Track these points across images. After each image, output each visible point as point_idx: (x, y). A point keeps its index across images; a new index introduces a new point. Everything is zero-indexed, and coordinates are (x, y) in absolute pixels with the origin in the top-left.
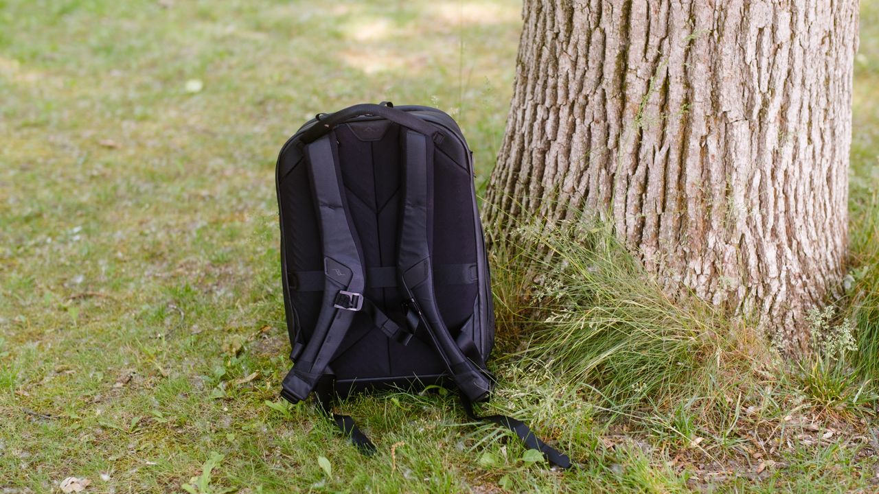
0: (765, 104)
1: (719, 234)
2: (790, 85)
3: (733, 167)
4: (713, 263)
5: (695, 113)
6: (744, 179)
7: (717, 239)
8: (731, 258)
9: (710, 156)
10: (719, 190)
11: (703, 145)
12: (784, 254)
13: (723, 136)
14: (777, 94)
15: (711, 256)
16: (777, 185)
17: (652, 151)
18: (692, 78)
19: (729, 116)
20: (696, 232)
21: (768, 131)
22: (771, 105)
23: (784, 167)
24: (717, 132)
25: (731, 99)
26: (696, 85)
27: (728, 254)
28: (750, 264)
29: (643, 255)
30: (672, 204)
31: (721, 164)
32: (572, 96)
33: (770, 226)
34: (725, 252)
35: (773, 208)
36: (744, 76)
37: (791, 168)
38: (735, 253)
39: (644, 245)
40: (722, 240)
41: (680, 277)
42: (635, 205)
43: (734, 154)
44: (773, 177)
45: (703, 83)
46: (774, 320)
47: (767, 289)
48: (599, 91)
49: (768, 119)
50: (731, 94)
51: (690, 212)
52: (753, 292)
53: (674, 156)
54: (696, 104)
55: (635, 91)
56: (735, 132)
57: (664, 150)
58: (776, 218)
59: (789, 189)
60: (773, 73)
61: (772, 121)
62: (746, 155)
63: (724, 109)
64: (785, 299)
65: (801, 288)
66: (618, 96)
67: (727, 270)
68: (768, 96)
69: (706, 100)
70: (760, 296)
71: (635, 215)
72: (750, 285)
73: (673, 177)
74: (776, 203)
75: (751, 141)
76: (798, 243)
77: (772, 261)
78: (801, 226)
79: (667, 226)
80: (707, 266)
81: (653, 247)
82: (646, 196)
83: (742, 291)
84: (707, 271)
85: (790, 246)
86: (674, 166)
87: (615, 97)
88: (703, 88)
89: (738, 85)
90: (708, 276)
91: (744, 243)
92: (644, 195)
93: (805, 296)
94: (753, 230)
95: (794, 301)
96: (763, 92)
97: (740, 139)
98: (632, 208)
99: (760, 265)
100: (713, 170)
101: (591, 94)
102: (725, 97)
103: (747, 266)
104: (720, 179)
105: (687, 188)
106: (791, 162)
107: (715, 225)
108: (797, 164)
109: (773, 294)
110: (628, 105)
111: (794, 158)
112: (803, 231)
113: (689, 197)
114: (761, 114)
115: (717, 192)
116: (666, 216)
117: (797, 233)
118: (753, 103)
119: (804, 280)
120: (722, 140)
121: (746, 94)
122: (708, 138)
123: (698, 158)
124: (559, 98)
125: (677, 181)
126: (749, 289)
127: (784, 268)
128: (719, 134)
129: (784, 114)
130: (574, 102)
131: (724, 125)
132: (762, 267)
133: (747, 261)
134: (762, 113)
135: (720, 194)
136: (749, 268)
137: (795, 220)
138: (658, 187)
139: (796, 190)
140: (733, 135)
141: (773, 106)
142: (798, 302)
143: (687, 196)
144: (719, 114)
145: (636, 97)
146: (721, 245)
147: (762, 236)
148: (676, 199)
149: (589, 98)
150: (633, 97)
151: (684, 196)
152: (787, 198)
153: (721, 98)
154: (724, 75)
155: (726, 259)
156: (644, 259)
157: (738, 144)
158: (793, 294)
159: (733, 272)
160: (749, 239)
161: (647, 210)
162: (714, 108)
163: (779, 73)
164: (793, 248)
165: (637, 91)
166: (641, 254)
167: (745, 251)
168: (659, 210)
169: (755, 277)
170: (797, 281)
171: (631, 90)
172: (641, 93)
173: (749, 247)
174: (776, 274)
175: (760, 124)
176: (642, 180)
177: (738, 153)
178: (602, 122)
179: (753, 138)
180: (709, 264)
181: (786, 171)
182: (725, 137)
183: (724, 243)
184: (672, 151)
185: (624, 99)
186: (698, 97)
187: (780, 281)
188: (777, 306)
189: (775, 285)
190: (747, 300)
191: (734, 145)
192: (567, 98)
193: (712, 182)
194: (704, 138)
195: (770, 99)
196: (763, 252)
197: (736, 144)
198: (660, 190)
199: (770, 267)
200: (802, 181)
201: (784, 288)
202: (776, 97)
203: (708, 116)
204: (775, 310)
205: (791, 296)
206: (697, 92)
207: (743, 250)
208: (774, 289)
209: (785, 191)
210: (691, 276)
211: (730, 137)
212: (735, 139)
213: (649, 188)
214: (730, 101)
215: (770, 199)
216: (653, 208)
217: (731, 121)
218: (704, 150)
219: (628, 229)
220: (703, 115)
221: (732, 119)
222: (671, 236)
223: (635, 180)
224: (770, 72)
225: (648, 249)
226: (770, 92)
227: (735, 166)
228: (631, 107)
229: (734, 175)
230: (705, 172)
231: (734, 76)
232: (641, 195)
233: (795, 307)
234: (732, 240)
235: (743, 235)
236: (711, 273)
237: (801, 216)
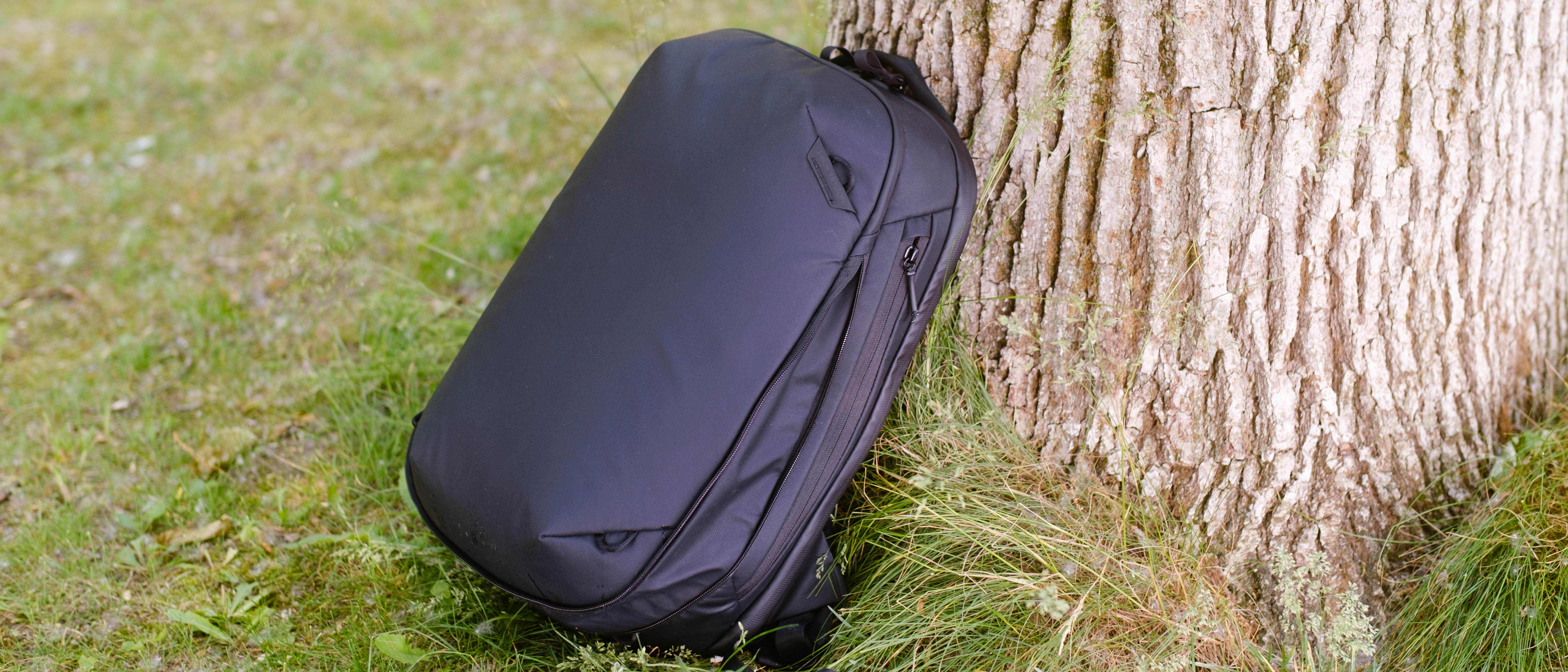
0: (1284, 76)
1: (1167, 346)
2: (1350, 38)
3: (1201, 206)
4: (1151, 406)
5: (1122, 85)
6: (1225, 234)
7: (1162, 355)
8: (1186, 400)
9: (1152, 179)
10: (1168, 254)
11: (1140, 153)
12: (1318, 399)
13: (1184, 138)
14: (1313, 57)
15: (1145, 391)
16: (1309, 252)
17: (1032, 155)
18: (1119, 9)
19: (1194, 96)
20: (1116, 336)
21: (1287, 137)
22: (1297, 80)
23: (1327, 212)
24: (1169, 129)
25: (1201, 63)
26: (1126, 24)
27: (1181, 391)
28: (1230, 416)
29: (1008, 371)
30: (1069, 273)
31: (1176, 198)
32: (897, 18)
33: (1285, 339)
34: (1176, 386)
35: (1296, 301)
36: (1236, 12)
37: (1348, 216)
38: (1198, 389)
39: (1010, 351)
40: (1173, 359)
41: (1078, 426)
42: (999, 264)
43: (1204, 180)
44: (1301, 233)
45: (1142, 22)
46: (1271, 543)
47: (1265, 473)
48: (941, 15)
49: (1288, 111)
50: (1200, 52)
51: (1102, 292)
52: (1233, 477)
53: (1078, 171)
54: (1126, 66)
55: (1007, 24)
56: (1208, 132)
57: (1058, 156)
58: (1303, 321)
59: (1342, 261)
60: (1306, 11)
61: (1299, 113)
62: (1232, 184)
63: (1185, 82)
64: (1304, 499)
65: (1350, 476)
66: (974, 31)
67: (1175, 424)
68: (1293, 59)
69: (1146, 57)
70: (1246, 486)
71: (998, 284)
72: (1226, 461)
73: (1075, 216)
74: (1304, 291)
75: (1251, 153)
76: (1360, 379)
77: (1283, 415)
78: (1370, 341)
79: (1056, 317)
80: (1135, 411)
81: (1028, 357)
82: (1019, 247)
83: (1207, 473)
84: (1137, 421)
85: (1337, 386)
86: (1077, 192)
87: (970, 31)
88: (1139, 33)
89: (1219, 32)
90: (1137, 433)
91: (1220, 371)
92: (1015, 245)
93: (1357, 495)
94: (1247, 343)
95: (1326, 505)
96: (1280, 50)
97: (1219, 150)
98: (992, 270)
99: (1258, 419)
100: (1157, 210)
101: (929, 18)
102: (1189, 56)
103: (1224, 420)
104: (1173, 229)
105: (1100, 241)
106: (1347, 202)
107: (1157, 324)
108: (1365, 207)
109: (1277, 484)
110: (992, 52)
111: (1356, 198)
112: (1374, 352)
113: (1102, 261)
114: (1274, 98)
115: (1163, 257)
116: (1055, 295)
117: (1358, 354)
118: (1254, 74)
119: (1362, 458)
120: (1182, 148)
121: (1240, 54)
122: (1150, 141)
123: (1127, 180)
124: (877, 17)
125: (1082, 224)
126: (1223, 470)
127: (1315, 430)
128: (1176, 133)
129: (1332, 99)
130: (900, 29)
131: (1188, 115)
132: (1262, 424)
133: (1225, 410)
134: (1277, 96)
135: (1171, 261)
136: (1227, 424)
137: (1354, 327)
138: (1043, 233)
139: (1361, 262)
140: (1203, 138)
141: (1302, 82)
142: (1337, 506)
143: (1098, 259)
144: (1176, 92)
145: (1009, 36)
146: (1168, 372)
147: (1265, 357)
148: (1079, 261)
149: (925, 26)
150: (1003, 35)
151: (1094, 259)
152: (1335, 280)
153: (1179, 58)
154: (1187, 10)
155: (1176, 401)
156: (1008, 381)
157: (1215, 159)
158: (1327, 490)
159: (1189, 431)
160: (1234, 362)
161: (1018, 278)
162: (1168, 76)
163: (1320, 12)
164: (1344, 388)
165: (1011, 24)
166: (1003, 368)
167: (1222, 387)
168: (1044, 282)
169: (1237, 447)
170: (1341, 461)
171: (999, 20)
172: (1018, 29)
173: (1231, 380)
174: (1292, 444)
175: (1273, 120)
176: (1013, 213)
177: (1213, 178)
178: (945, 80)
179: (1255, 148)
180: (1142, 406)
181: (1334, 222)
182: (1190, 142)
183: (1176, 367)
184: (1074, 161)
185: (986, 39)
186: (1128, 53)
187: (1300, 459)
188: (1282, 512)
189: (1284, 468)
190: (1216, 493)
191: (1204, 161)
192: (890, 19)
193: (1154, 235)
194: (1141, 140)
195: (1296, 66)
196: (1264, 394)
197: (1210, 158)
198: (1045, 239)
199: (1278, 427)
200: (1381, 245)
201: (1306, 475)
202: (1309, 65)
203: (1151, 95)
204: (1279, 520)
205: (1322, 493)
206: (1128, 39)
207: (1218, 384)
208: (1283, 474)
209: (1332, 265)
210: (1101, 428)
211: (1197, 143)
212: (1208, 147)
213: (1025, 233)
214: (1197, 67)
215: (1290, 281)
216: (1032, 274)
217: (1199, 110)
218: (1141, 164)
219: (983, 313)
220: (1138, 90)
221: (1201, 105)
222: (1064, 339)
223: (999, 211)
224: (1299, 8)
225: (1019, 360)
226: (1296, 53)
227: (1206, 206)
228: (997, 56)
229: (1204, 226)
230: (1144, 210)
231: (1208, 13)
232: (1011, 244)
233: (1328, 517)
234: (1192, 362)
235: (1219, 354)
236: (1145, 426)
237: (1372, 320)
